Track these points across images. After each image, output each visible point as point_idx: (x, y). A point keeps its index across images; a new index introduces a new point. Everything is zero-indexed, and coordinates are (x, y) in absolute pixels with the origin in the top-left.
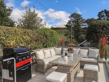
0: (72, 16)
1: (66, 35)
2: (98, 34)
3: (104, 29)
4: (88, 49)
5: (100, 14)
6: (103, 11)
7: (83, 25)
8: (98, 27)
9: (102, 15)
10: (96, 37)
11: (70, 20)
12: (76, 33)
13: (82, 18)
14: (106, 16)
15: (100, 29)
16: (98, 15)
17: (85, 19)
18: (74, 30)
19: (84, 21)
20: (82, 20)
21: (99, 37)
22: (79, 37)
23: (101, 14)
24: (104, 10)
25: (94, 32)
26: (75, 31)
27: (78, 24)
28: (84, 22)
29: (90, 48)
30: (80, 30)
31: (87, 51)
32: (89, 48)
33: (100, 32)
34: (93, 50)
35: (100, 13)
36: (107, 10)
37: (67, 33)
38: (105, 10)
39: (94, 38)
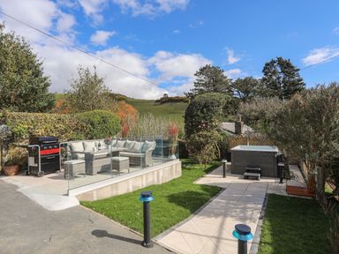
0: (202, 71)
6: (275, 62)
9: (273, 69)
11: (197, 82)
14: (283, 72)
17: (231, 80)
24: (276, 59)
36: (284, 59)
38: (280, 59)
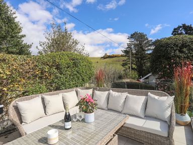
0: (132, 36)
1: (123, 65)
2: (172, 61)
3: (185, 50)
4: (147, 95)
5: (175, 32)
6: (181, 27)
7: (149, 50)
8: (172, 47)
9: (180, 32)
10: (168, 67)
11: (129, 43)
12: (138, 61)
13: (147, 39)
14: (186, 33)
15: (175, 50)
16: (173, 32)
17: (151, 40)
18: (135, 57)
19: (151, 43)
20: (147, 42)
21: (174, 65)
22: (144, 68)
23: (177, 32)
24: (181, 25)
25: (164, 56)
26: (138, 58)
27: (141, 48)
28: (150, 45)
29: (151, 93)
30: (144, 57)
31: (143, 98)
32: (149, 93)
33: (175, 56)
34: (156, 97)
35: (175, 29)
36: (187, 25)
37: (125, 62)
38: (184, 25)
39: (165, 67)
